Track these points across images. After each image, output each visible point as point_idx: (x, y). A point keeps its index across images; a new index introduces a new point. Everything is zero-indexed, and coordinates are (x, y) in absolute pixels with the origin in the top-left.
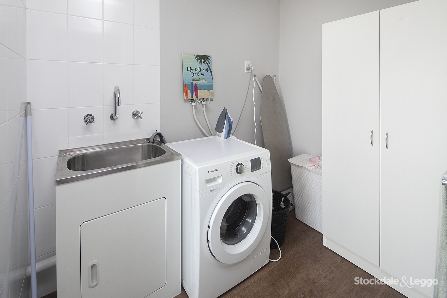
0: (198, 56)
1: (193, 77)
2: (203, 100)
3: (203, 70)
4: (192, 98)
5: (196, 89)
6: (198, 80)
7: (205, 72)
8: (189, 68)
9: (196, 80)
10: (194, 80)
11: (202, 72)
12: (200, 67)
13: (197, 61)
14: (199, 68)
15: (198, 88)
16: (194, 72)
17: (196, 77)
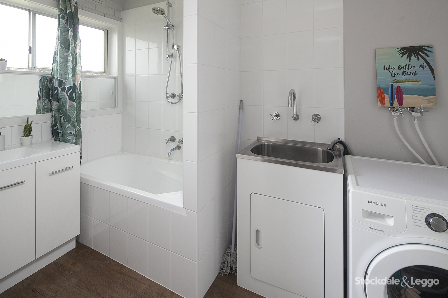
0: (403, 49)
1: (394, 78)
2: (412, 109)
3: (414, 67)
4: (392, 105)
5: (399, 94)
6: (403, 82)
7: (417, 69)
8: (387, 67)
9: (399, 82)
10: (396, 82)
11: (412, 70)
12: (408, 63)
13: (402, 56)
14: (406, 65)
15: (404, 93)
16: (396, 71)
17: (401, 77)
